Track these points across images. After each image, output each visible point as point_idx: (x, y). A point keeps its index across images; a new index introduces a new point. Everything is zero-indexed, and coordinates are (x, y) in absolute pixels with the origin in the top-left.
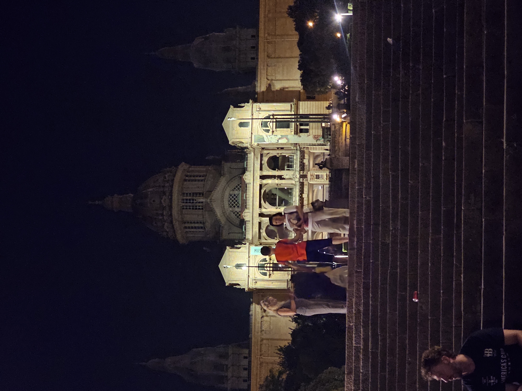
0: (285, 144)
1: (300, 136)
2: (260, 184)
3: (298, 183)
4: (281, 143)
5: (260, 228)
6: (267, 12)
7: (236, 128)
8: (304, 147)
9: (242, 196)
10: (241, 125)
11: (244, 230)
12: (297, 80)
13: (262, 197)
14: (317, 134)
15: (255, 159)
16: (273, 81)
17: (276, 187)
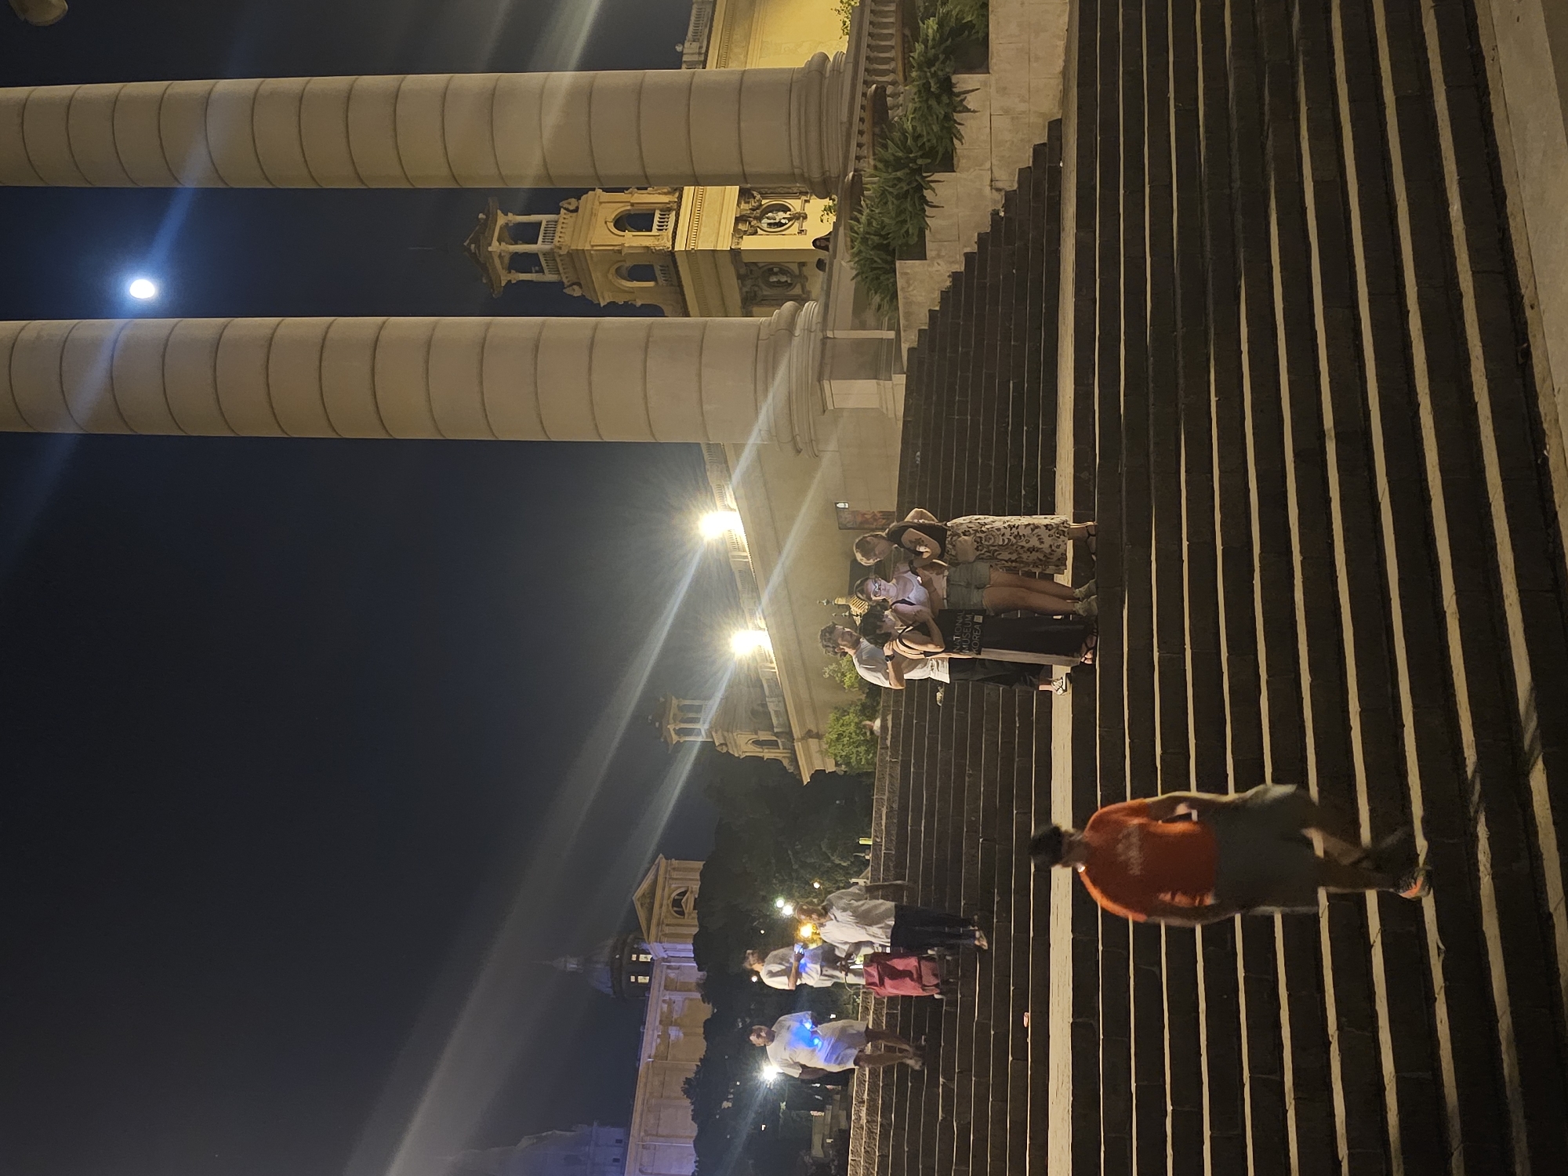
6: (648, 1094)
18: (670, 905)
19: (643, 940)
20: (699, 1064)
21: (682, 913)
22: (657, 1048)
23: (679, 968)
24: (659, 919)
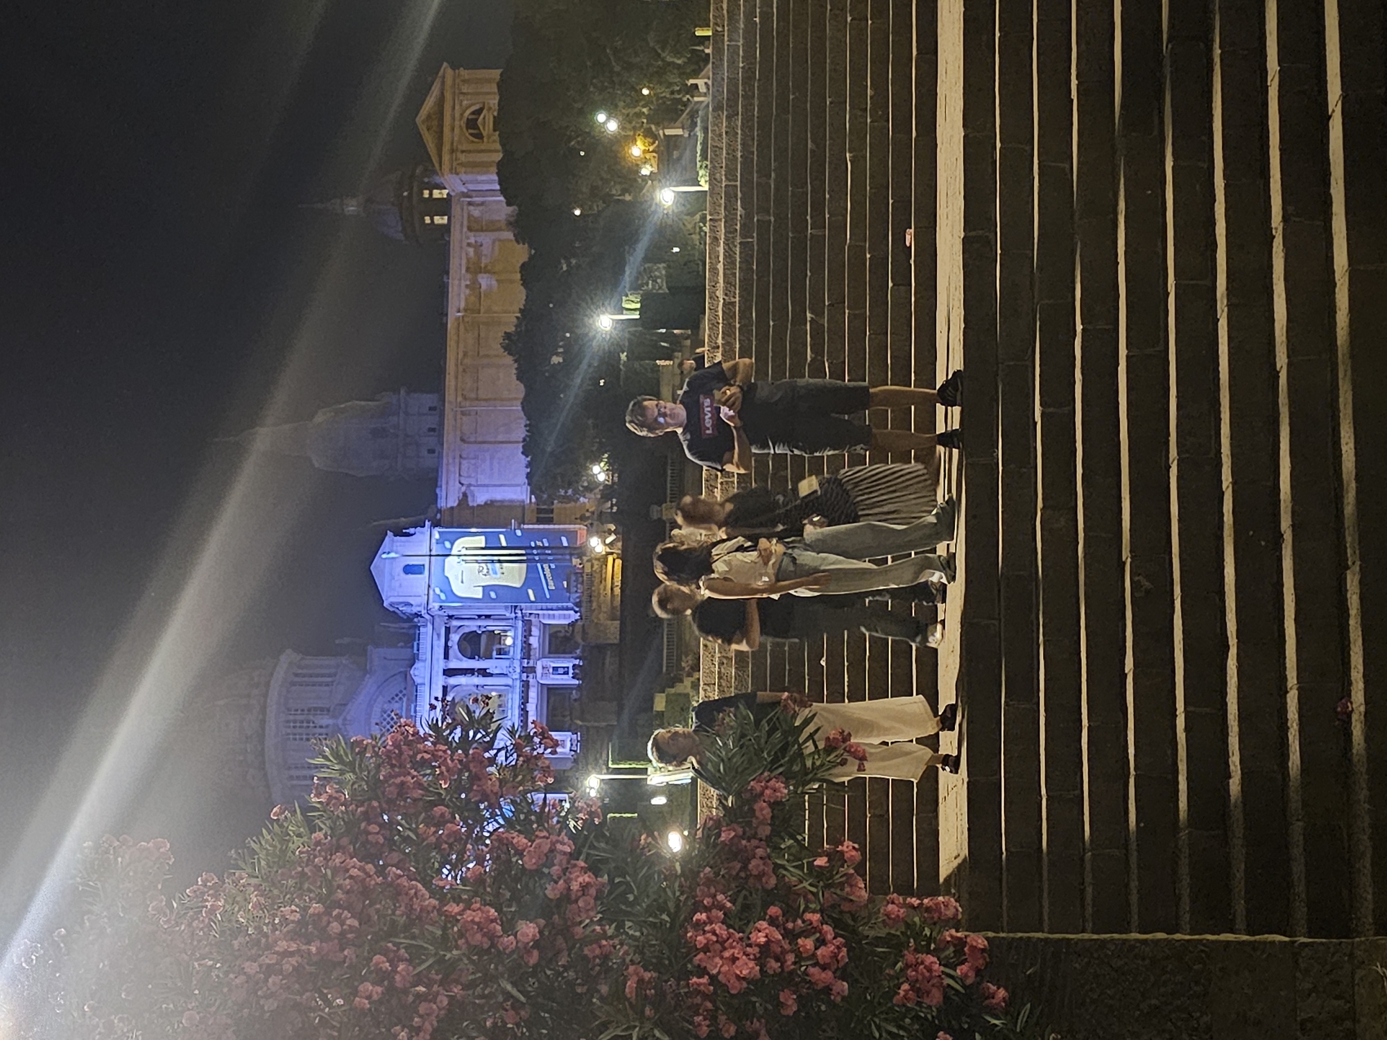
2: (443, 687)
3: (518, 683)
6: (461, 354)
7: (399, 575)
8: (531, 614)
9: (408, 710)
10: (409, 570)
12: (518, 486)
15: (435, 637)
16: (472, 488)
17: (476, 691)
18: (464, 126)
19: (435, 172)
20: (519, 315)
21: (479, 136)
22: (466, 299)
23: (482, 204)
24: (452, 143)
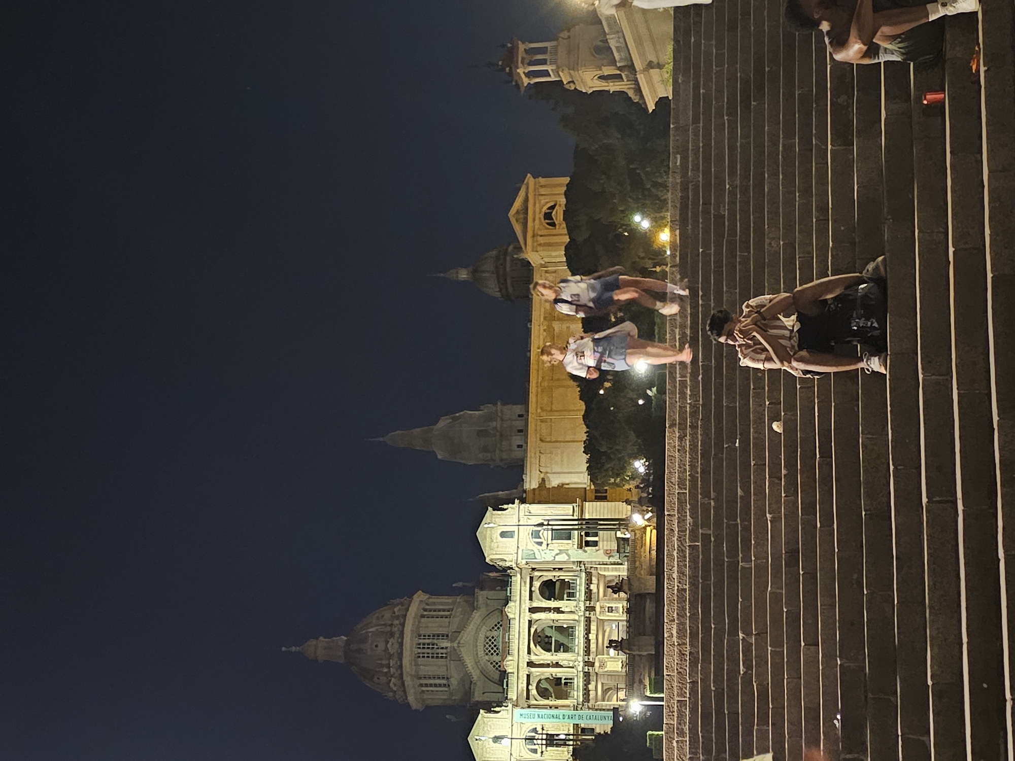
0: (564, 562)
1: (585, 552)
2: (529, 621)
3: (582, 618)
4: (559, 561)
5: (528, 684)
6: (540, 379)
7: (497, 539)
8: (591, 567)
9: (503, 638)
10: (503, 534)
11: (505, 686)
12: (581, 473)
13: (531, 638)
14: (609, 548)
15: (523, 584)
16: (548, 475)
17: (552, 624)
18: (542, 218)
19: (521, 251)
21: (553, 225)
23: (555, 272)
24: (534, 231)
